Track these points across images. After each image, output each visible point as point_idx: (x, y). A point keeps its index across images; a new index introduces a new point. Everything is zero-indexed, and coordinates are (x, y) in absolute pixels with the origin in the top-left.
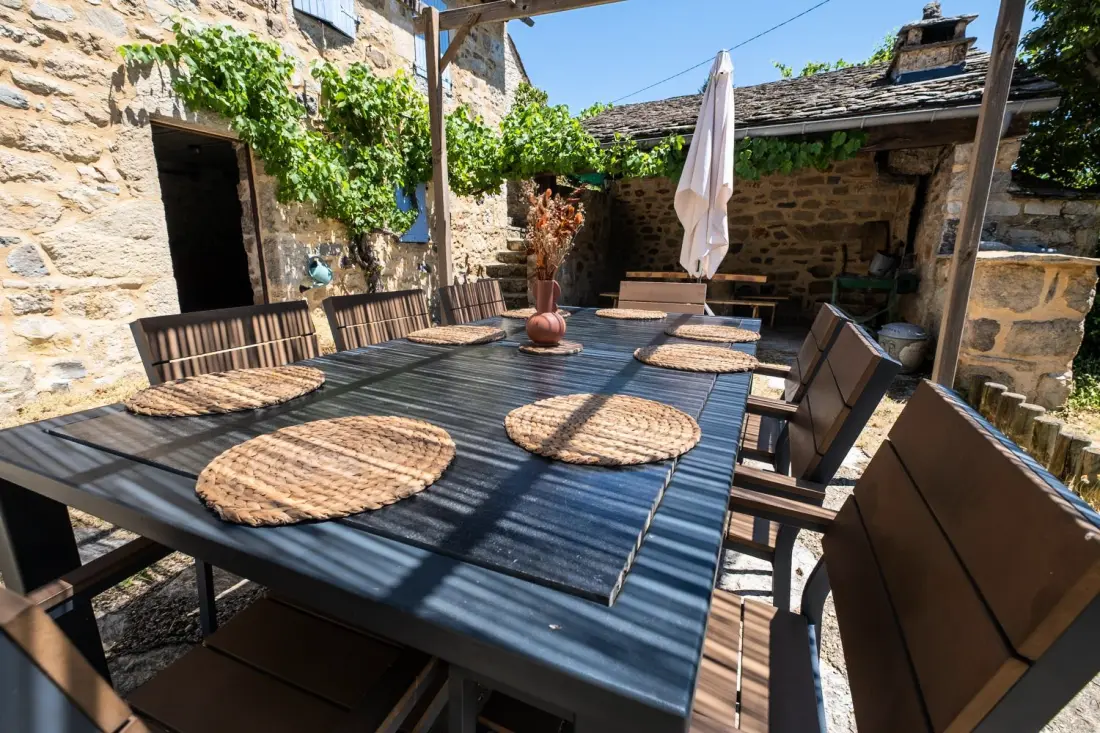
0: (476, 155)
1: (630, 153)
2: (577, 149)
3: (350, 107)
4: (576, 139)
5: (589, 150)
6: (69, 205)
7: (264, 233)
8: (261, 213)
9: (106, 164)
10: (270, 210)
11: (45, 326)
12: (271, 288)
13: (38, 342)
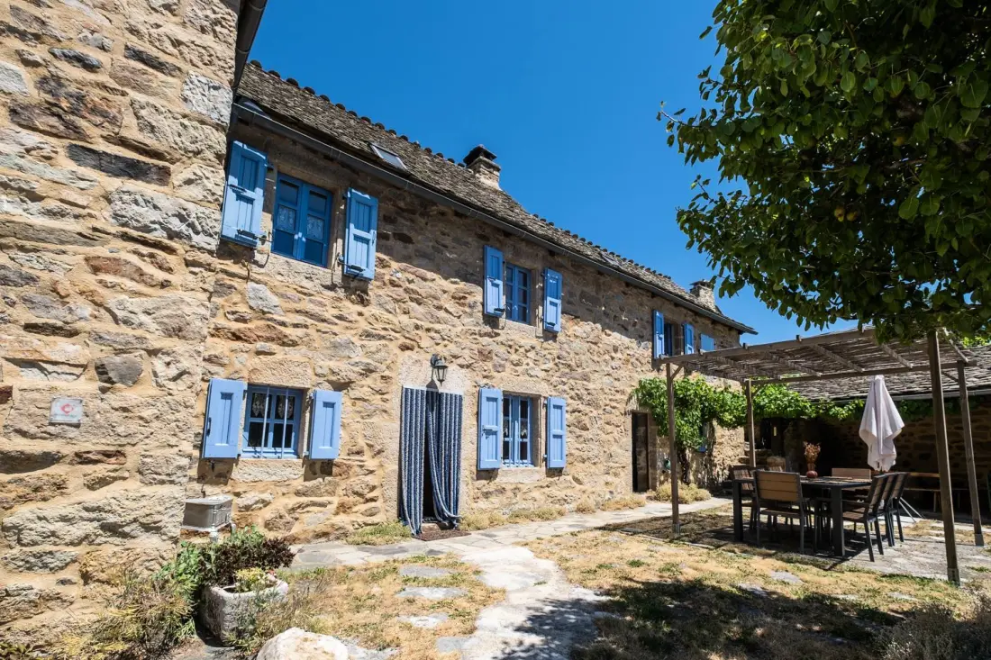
0: (737, 409)
1: (831, 408)
2: (799, 406)
3: (685, 396)
4: (798, 401)
5: (805, 406)
6: (616, 441)
7: (650, 448)
8: (650, 440)
9: (622, 427)
10: (655, 439)
11: (610, 478)
12: (650, 471)
13: (607, 483)
